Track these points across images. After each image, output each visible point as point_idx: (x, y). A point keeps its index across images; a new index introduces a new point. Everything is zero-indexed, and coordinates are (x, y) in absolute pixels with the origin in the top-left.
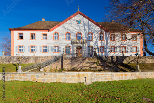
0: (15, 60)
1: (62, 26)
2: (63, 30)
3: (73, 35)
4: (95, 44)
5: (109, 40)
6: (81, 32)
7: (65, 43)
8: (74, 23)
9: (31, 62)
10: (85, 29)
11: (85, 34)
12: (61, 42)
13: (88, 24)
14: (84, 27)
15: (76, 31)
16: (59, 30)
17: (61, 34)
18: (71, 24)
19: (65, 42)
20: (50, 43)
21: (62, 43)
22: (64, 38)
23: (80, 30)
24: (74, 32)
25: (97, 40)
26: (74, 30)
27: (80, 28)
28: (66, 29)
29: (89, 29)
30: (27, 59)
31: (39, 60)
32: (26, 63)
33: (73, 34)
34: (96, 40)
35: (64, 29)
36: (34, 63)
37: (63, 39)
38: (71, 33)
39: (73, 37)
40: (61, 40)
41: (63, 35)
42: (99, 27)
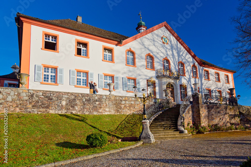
0: (64, 103)
1: (139, 40)
2: (141, 49)
3: (158, 62)
4: (188, 83)
5: (203, 79)
6: (169, 59)
7: (146, 76)
8: (158, 41)
9: (107, 109)
10: (173, 55)
11: (174, 64)
12: (138, 72)
13: (177, 47)
14: (172, 52)
15: (162, 55)
16: (134, 48)
17: (139, 55)
18: (154, 41)
19: (146, 73)
20: (118, 72)
21: (141, 73)
22: (143, 65)
23: (167, 54)
24: (158, 56)
25: (190, 76)
26: (158, 53)
27: (166, 51)
28: (145, 47)
29: (179, 56)
30: (97, 103)
31: (125, 107)
32: (95, 113)
33: (158, 60)
34: (188, 77)
35: (143, 47)
36: (113, 112)
37: (141, 66)
38: (154, 57)
39: (158, 66)
40: (138, 68)
41: (142, 59)
42: (190, 56)
